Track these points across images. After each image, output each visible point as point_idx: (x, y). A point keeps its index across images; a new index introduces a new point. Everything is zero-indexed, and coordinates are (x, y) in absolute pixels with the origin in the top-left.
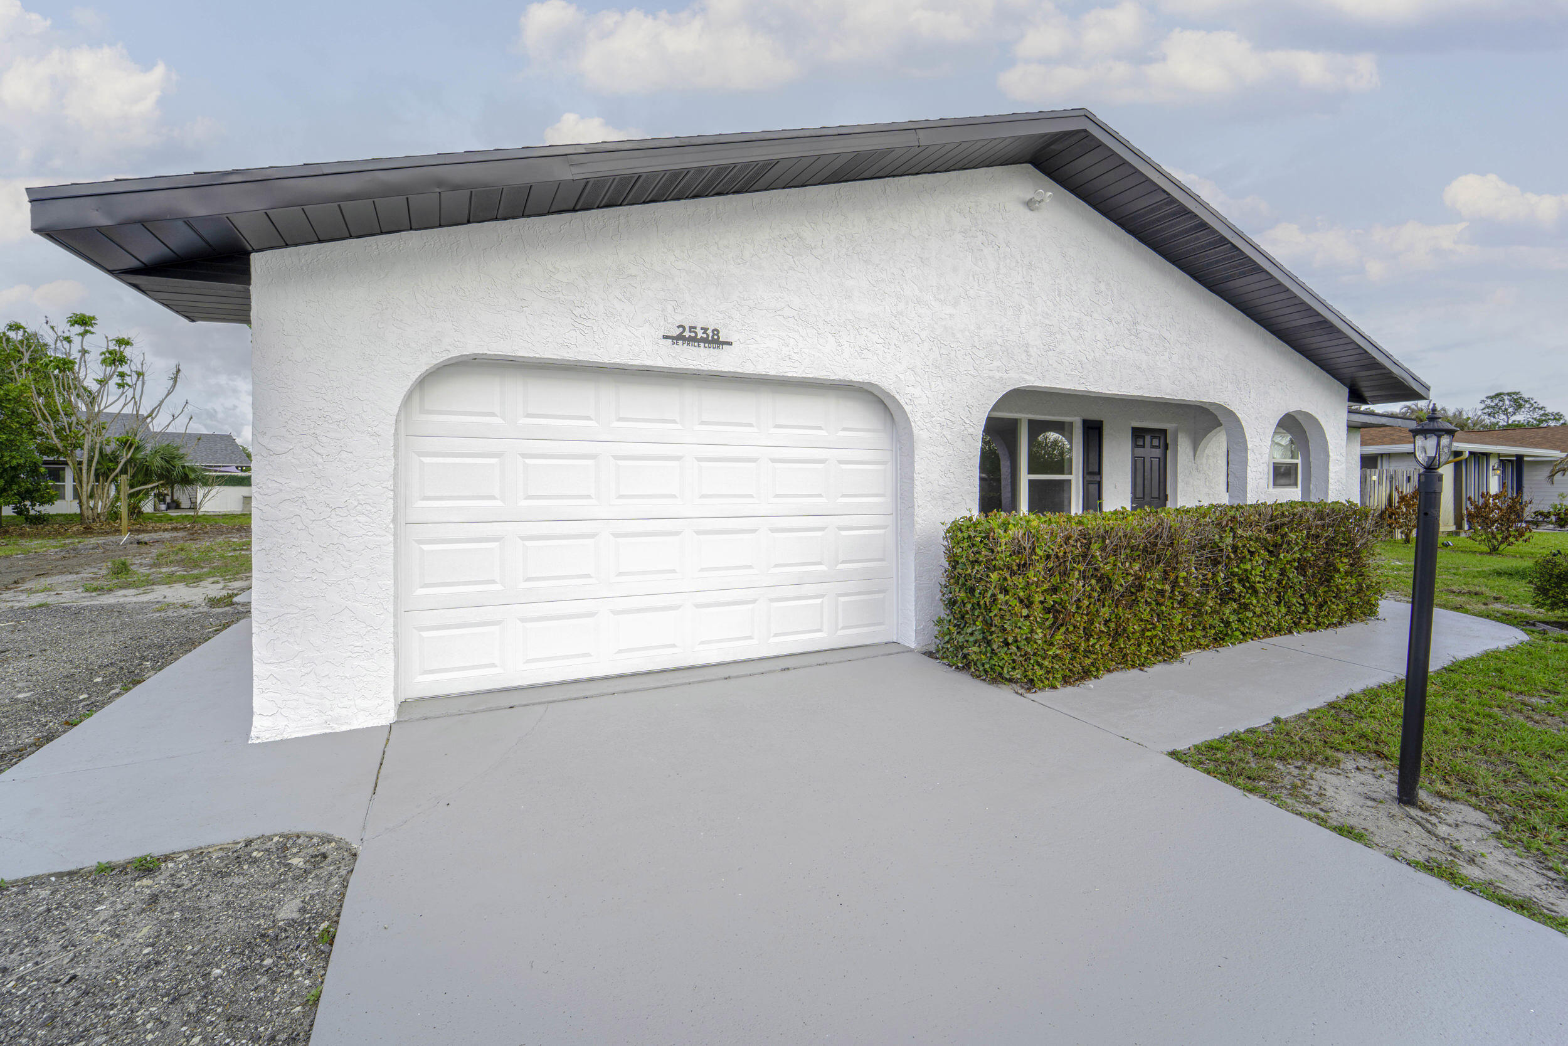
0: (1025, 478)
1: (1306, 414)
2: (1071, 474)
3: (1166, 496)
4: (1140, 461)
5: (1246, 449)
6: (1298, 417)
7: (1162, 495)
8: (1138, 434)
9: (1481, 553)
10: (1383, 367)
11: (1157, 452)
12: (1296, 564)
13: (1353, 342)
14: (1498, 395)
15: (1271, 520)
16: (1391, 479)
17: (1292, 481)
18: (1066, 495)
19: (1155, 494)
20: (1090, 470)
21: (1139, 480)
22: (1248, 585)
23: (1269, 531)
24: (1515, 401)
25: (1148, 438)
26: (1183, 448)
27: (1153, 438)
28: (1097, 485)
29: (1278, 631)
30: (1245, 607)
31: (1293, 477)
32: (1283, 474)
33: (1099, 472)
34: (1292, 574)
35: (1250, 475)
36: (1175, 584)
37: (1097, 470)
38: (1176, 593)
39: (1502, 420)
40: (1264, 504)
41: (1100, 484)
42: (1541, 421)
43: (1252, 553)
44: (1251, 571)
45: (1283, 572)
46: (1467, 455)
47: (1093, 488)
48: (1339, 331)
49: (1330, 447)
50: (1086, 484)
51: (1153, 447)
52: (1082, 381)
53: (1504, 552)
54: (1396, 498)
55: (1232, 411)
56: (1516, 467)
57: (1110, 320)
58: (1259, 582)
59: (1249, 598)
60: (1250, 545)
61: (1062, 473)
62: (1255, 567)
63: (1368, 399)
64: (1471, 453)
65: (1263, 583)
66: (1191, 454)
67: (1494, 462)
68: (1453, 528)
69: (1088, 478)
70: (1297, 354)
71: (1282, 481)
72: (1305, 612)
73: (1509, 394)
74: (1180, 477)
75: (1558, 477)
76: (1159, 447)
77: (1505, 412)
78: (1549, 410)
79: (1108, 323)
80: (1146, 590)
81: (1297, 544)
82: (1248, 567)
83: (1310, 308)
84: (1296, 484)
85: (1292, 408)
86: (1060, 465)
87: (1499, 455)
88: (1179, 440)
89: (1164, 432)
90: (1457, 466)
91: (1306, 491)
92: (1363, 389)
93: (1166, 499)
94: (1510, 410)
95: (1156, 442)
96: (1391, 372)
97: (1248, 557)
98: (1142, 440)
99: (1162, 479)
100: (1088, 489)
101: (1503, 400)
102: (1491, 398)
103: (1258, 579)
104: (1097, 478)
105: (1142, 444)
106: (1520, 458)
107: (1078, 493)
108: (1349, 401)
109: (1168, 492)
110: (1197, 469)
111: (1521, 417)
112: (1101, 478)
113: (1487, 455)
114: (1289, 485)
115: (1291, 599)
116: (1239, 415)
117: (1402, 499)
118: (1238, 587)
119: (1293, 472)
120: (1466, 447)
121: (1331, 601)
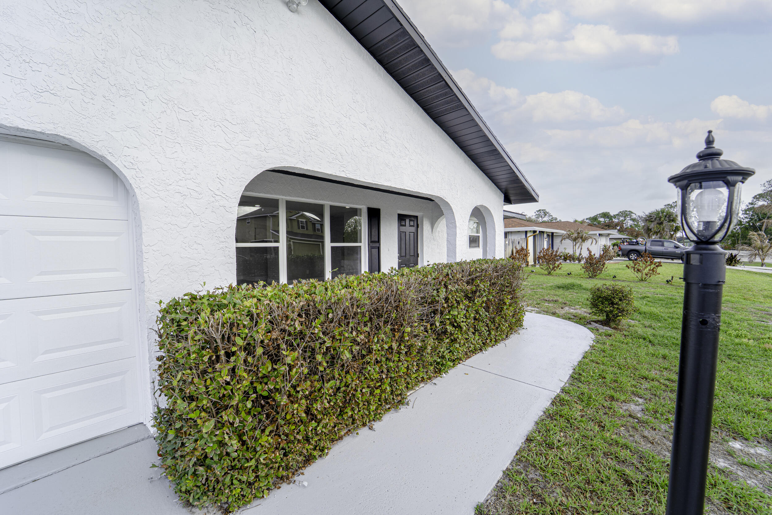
0: (328, 245)
1: (485, 207)
2: (361, 242)
3: (418, 254)
4: (403, 235)
5: (456, 227)
6: (481, 209)
7: (416, 254)
8: (402, 218)
9: (545, 275)
10: (521, 182)
11: (413, 229)
12: (484, 305)
13: (509, 165)
14: (540, 210)
15: (470, 275)
16: (513, 243)
17: (477, 245)
18: (359, 256)
19: (412, 254)
20: (373, 240)
21: (403, 246)
22: (456, 324)
23: (468, 283)
24: (544, 213)
25: (407, 221)
26: (426, 226)
27: (410, 220)
28: (377, 249)
29: (475, 351)
30: (454, 341)
31: (477, 242)
32: (473, 241)
33: (379, 241)
34: (482, 311)
35: (458, 243)
36: (401, 340)
37: (377, 240)
38: (402, 347)
39: (540, 220)
40: (465, 262)
41: (379, 248)
42: (551, 220)
43: (458, 303)
44: (457, 315)
45: (477, 312)
46: (538, 232)
47: (375, 251)
48: (502, 157)
49: (496, 226)
50: (370, 249)
51: (410, 226)
52: (342, 169)
53: (553, 274)
54: (515, 252)
55: (447, 202)
56: (552, 236)
57: (365, 125)
58: (463, 322)
59: (457, 334)
60: (457, 296)
61: (356, 241)
62: (459, 313)
63: (512, 201)
64: (539, 231)
65: (465, 322)
66: (430, 230)
67: (545, 235)
68: (533, 263)
69: (371, 244)
70: (481, 171)
71: (473, 245)
72: (489, 335)
73: (543, 210)
74: (425, 244)
75: (563, 241)
76: (414, 226)
77: (541, 217)
78: (554, 216)
79: (364, 127)
80: (374, 352)
81: (484, 291)
82: (456, 313)
83: (489, 140)
84: (479, 246)
85: (479, 203)
86: (354, 236)
87: (547, 232)
88: (424, 222)
89: (416, 217)
90: (534, 237)
91: (485, 252)
92: (511, 195)
93: (418, 256)
94: (543, 216)
95: (412, 223)
96: (524, 185)
97: (456, 305)
98: (404, 222)
99: (415, 245)
100: (371, 252)
101: (541, 212)
102: (538, 211)
103: (462, 319)
104: (377, 245)
105: (404, 224)
106: (552, 233)
107: (365, 254)
108: (504, 202)
109: (419, 252)
110: (433, 239)
111: (546, 219)
112: (380, 245)
113: (543, 232)
114: (476, 247)
115: (481, 328)
116: (451, 205)
117: (517, 252)
118: (449, 328)
119: (477, 240)
120: (538, 229)
121: (502, 324)
